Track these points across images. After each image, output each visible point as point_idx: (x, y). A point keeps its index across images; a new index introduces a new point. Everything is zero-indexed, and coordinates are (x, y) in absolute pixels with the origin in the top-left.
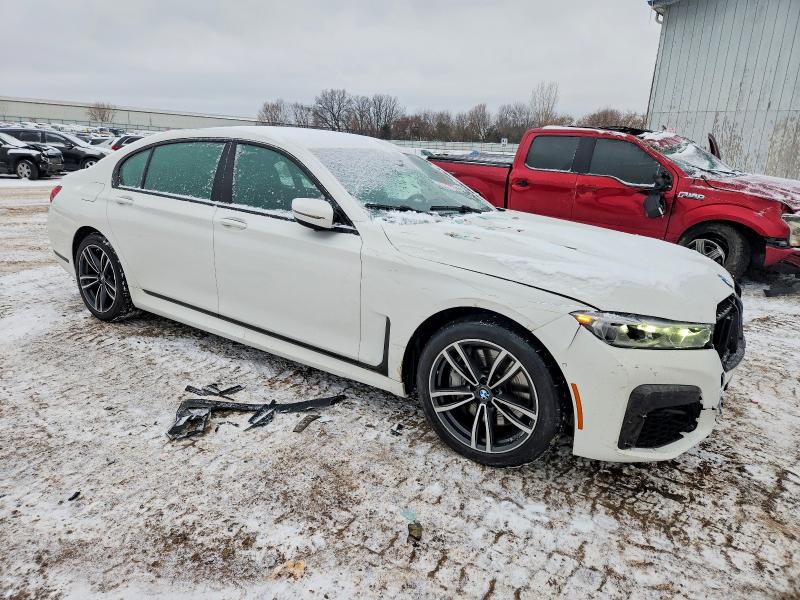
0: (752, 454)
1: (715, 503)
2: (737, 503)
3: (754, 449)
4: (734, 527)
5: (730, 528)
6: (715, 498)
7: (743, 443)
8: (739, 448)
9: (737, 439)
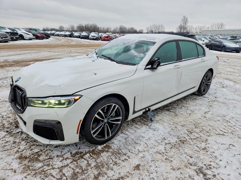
0: (7, 140)
1: (9, 121)
2: (4, 124)
3: (7, 142)
4: (3, 120)
5: (4, 119)
6: (10, 122)
7: (12, 142)
8: (12, 139)
9: (15, 142)
